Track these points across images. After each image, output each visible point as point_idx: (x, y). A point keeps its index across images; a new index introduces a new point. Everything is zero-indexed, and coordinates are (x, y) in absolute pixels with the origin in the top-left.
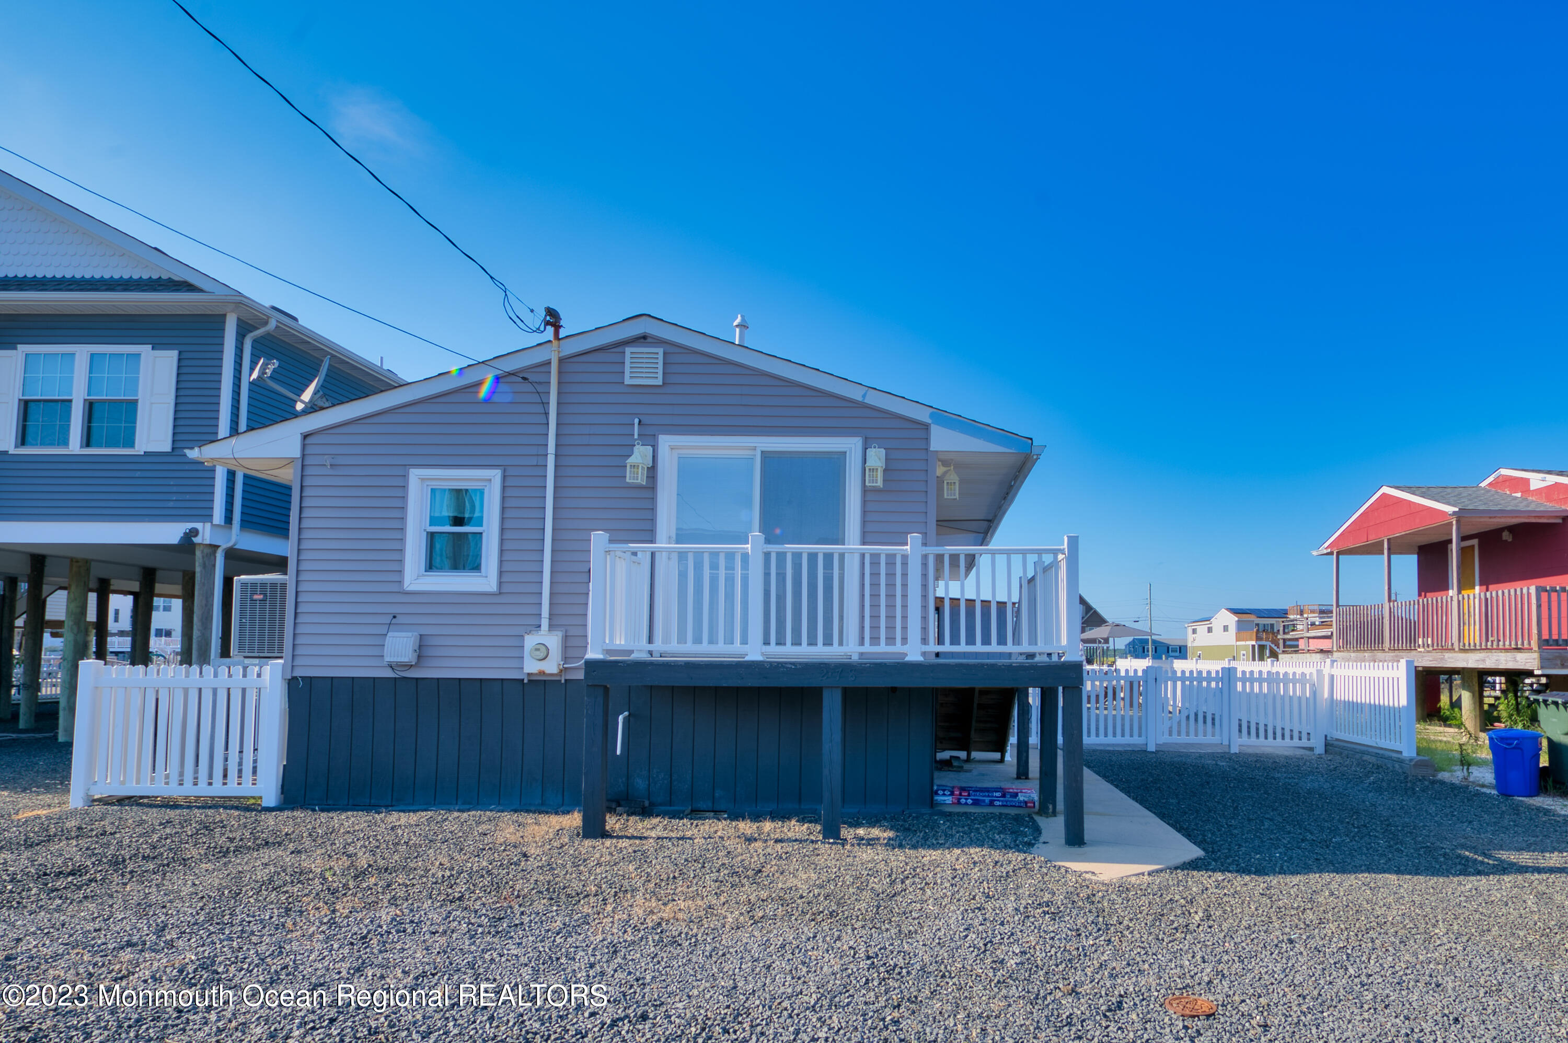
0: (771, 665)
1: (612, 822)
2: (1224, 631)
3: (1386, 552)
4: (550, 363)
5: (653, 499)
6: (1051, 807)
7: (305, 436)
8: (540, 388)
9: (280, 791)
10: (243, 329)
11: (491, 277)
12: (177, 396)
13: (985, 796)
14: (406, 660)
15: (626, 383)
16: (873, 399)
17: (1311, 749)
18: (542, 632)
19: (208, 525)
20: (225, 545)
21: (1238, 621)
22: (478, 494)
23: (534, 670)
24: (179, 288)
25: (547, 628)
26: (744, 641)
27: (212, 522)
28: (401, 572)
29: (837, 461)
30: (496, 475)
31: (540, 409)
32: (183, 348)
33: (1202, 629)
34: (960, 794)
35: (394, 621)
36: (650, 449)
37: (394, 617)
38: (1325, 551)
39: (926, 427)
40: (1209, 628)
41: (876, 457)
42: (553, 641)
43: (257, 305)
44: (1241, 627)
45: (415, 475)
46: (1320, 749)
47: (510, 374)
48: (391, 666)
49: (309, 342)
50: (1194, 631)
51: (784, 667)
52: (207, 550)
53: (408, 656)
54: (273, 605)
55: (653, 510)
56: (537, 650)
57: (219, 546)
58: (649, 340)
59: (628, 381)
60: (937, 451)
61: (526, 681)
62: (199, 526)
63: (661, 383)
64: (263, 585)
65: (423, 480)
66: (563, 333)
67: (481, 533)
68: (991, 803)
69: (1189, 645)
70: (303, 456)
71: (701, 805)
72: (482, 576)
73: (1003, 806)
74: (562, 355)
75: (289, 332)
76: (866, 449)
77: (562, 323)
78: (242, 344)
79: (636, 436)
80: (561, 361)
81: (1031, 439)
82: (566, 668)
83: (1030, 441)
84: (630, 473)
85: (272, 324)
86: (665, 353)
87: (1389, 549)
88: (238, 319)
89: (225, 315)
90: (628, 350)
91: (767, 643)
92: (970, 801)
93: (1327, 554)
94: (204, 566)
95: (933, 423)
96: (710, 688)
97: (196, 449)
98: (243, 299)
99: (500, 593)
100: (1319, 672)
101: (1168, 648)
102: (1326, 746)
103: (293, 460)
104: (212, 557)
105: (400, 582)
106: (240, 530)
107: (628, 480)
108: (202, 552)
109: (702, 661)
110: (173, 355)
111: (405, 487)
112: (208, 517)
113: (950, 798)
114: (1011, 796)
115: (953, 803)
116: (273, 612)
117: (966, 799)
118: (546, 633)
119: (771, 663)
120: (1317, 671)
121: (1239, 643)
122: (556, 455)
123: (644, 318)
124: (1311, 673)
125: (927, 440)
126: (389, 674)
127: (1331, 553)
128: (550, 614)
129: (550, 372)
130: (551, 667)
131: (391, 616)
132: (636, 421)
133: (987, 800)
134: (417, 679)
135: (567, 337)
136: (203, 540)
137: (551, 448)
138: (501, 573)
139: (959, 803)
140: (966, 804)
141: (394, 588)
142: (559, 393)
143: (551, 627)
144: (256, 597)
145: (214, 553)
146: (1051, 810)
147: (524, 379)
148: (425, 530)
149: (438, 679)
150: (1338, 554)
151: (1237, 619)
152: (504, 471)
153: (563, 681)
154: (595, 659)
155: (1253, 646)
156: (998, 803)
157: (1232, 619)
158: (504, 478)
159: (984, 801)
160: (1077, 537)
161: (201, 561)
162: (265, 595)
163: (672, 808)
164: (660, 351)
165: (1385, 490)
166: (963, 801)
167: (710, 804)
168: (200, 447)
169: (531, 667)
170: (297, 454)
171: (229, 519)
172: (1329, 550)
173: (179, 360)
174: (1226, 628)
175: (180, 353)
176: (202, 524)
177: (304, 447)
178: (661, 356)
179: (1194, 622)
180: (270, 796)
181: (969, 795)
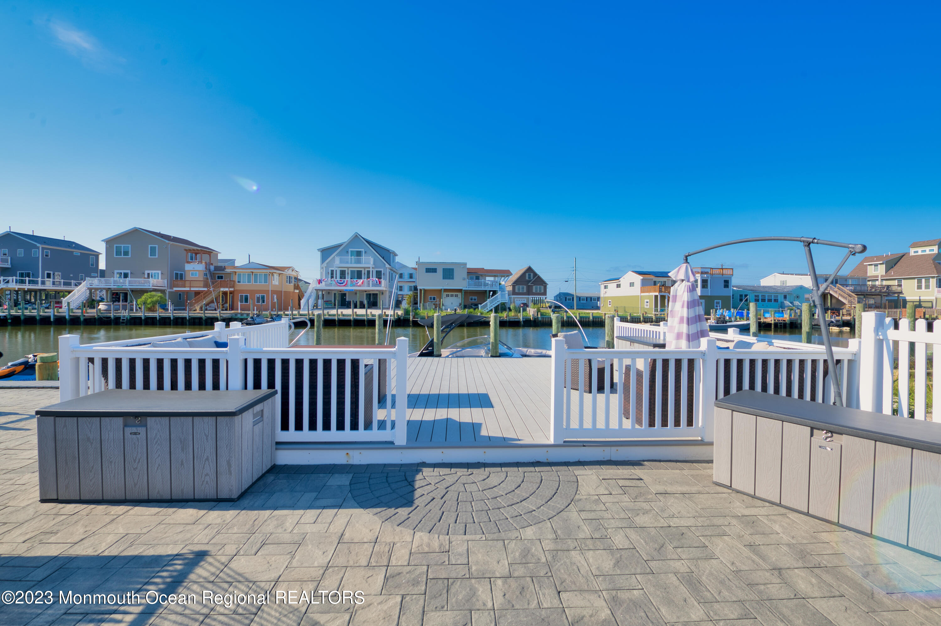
2: (630, 286)
21: (642, 279)
33: (612, 285)
40: (617, 285)
44: (644, 283)
50: (606, 287)
69: (602, 295)
101: (580, 298)
121: (642, 294)
151: (642, 278)
155: (656, 297)
157: (638, 279)
174: (632, 284)
179: (605, 281)
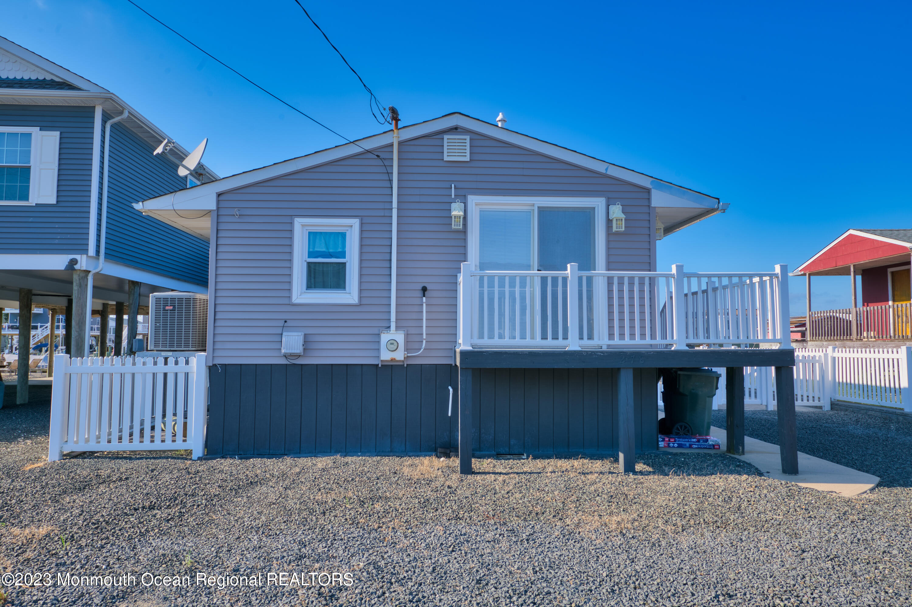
0: (587, 353)
1: (476, 464)
3: (852, 274)
4: (393, 145)
5: (465, 240)
6: (741, 448)
7: (219, 195)
8: (387, 163)
9: (204, 446)
10: (106, 117)
11: (365, 86)
12: (59, 164)
13: (686, 442)
14: (298, 352)
15: (445, 159)
16: (613, 172)
17: (821, 407)
18: (391, 332)
19: (84, 256)
20: (94, 271)
22: (340, 236)
23: (388, 358)
24: (62, 87)
25: (394, 329)
26: (565, 338)
27: (87, 254)
28: (290, 290)
29: (590, 212)
30: (355, 223)
31: (386, 177)
32: (63, 130)
34: (669, 441)
35: (286, 324)
36: (463, 205)
37: (286, 322)
38: (800, 273)
39: (648, 191)
41: (616, 211)
42: (400, 337)
43: (120, 101)
45: (298, 222)
46: (827, 407)
47: (368, 151)
48: (286, 356)
49: (142, 127)
51: (596, 355)
52: (82, 275)
53: (298, 349)
54: (180, 314)
55: (465, 247)
56: (392, 344)
57: (90, 271)
58: (459, 130)
59: (446, 158)
60: (655, 207)
61: (380, 366)
62: (78, 257)
63: (469, 160)
64: (173, 299)
65: (303, 226)
66: (400, 125)
67: (345, 263)
68: (690, 446)
70: (218, 208)
71: (502, 450)
72: (347, 293)
73: (698, 448)
74: (401, 139)
75: (132, 119)
76: (609, 205)
77: (399, 117)
78: (105, 127)
79: (453, 197)
80: (400, 143)
81: (718, 199)
82: (408, 356)
83: (718, 201)
84: (455, 222)
85: (126, 114)
86: (470, 139)
87: (854, 272)
88: (103, 110)
89: (95, 107)
90: (446, 137)
91: (581, 338)
92: (676, 445)
93: (802, 275)
94: (80, 286)
95: (653, 188)
96: (506, 369)
97: (141, 203)
98: (112, 95)
99: (360, 305)
100: (826, 355)
102: (831, 405)
103: (210, 211)
104: (86, 279)
105: (290, 297)
106: (105, 260)
107: (453, 227)
108: (79, 276)
109: (540, 351)
110: (57, 134)
111: (291, 231)
112: (85, 251)
113: (663, 443)
114: (704, 441)
115: (665, 447)
116: (180, 318)
117: (674, 444)
118: (395, 332)
119: (587, 352)
120: (824, 354)
122: (398, 209)
123: (456, 115)
124: (820, 356)
125: (649, 199)
126: (283, 361)
127: (804, 275)
128: (396, 319)
129: (393, 152)
130: (399, 356)
131: (283, 321)
132: (453, 186)
133: (688, 444)
134: (302, 365)
135: (404, 127)
136: (81, 267)
137: (395, 204)
138: (361, 290)
139: (669, 446)
140: (673, 447)
141: (286, 301)
142: (399, 166)
143: (398, 328)
144: (167, 308)
145: (87, 276)
146: (741, 451)
147: (378, 156)
148: (305, 261)
149: (317, 365)
150: (810, 275)
152: (362, 220)
153: (405, 366)
154: (467, 350)
156: (695, 446)
158: (362, 224)
159: (686, 444)
160: (787, 265)
161: (78, 282)
162: (174, 307)
163: (482, 453)
164: (468, 137)
165: (852, 232)
166: (671, 445)
167: (507, 450)
168: (143, 202)
169: (386, 356)
170: (214, 207)
171: (98, 252)
172: (803, 272)
173: (61, 138)
175: (61, 133)
176: (80, 256)
177: (218, 202)
178: (468, 141)
180: (198, 450)
181: (675, 441)
